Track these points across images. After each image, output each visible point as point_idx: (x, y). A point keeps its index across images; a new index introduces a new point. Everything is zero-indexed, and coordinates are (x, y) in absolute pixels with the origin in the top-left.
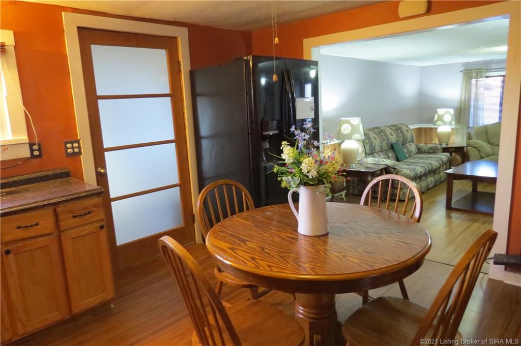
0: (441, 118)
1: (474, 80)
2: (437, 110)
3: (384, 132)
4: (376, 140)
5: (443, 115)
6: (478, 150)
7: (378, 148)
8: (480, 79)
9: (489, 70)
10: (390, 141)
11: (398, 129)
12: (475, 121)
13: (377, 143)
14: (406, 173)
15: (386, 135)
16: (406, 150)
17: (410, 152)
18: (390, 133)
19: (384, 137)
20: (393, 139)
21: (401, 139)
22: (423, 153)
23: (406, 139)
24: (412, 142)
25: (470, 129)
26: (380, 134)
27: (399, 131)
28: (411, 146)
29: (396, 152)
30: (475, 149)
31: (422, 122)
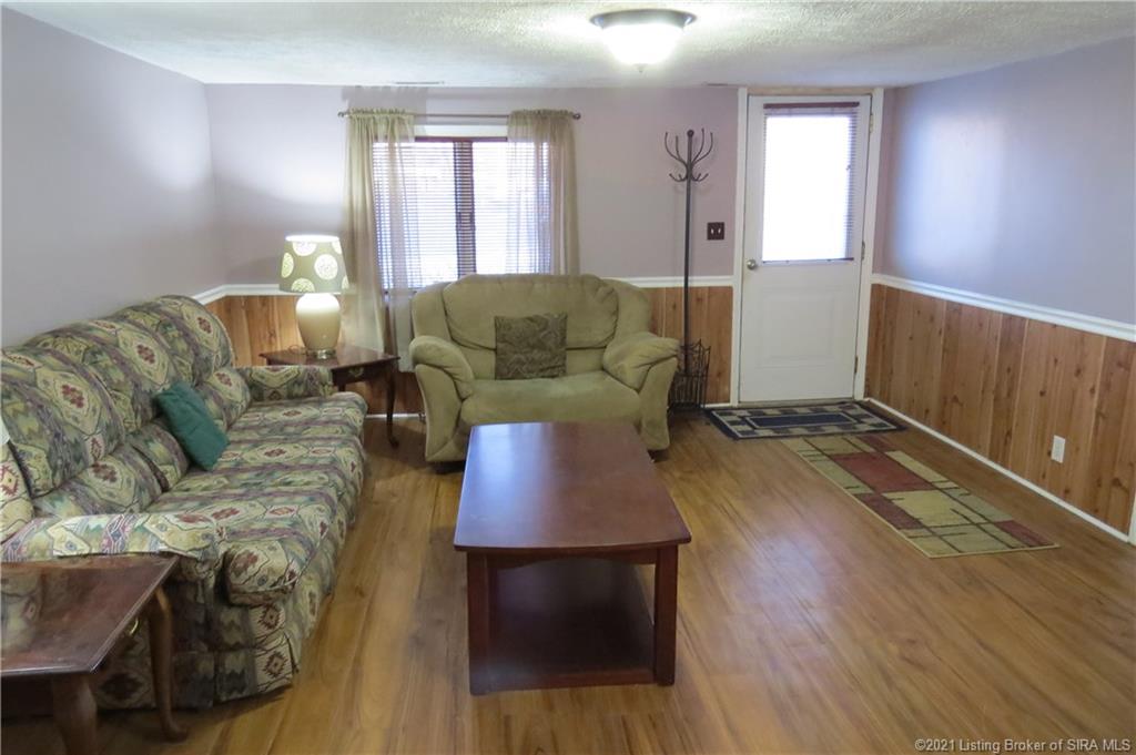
0: (304, 267)
1: (380, 148)
2: (289, 239)
3: (109, 347)
4: (79, 402)
5: (311, 259)
6: (450, 375)
7: (94, 440)
8: (403, 144)
9: (421, 118)
10: (146, 387)
11: (164, 320)
12: (399, 272)
13: (86, 419)
14: (271, 570)
15: (123, 363)
16: (212, 406)
17: (227, 408)
18: (141, 349)
19: (117, 375)
20: (157, 374)
21: (188, 362)
22: (270, 398)
23: (207, 360)
24: (226, 362)
25: (386, 297)
26: (95, 364)
27: (173, 332)
28: (228, 382)
29: (184, 433)
30: (440, 372)
31: (232, 277)
